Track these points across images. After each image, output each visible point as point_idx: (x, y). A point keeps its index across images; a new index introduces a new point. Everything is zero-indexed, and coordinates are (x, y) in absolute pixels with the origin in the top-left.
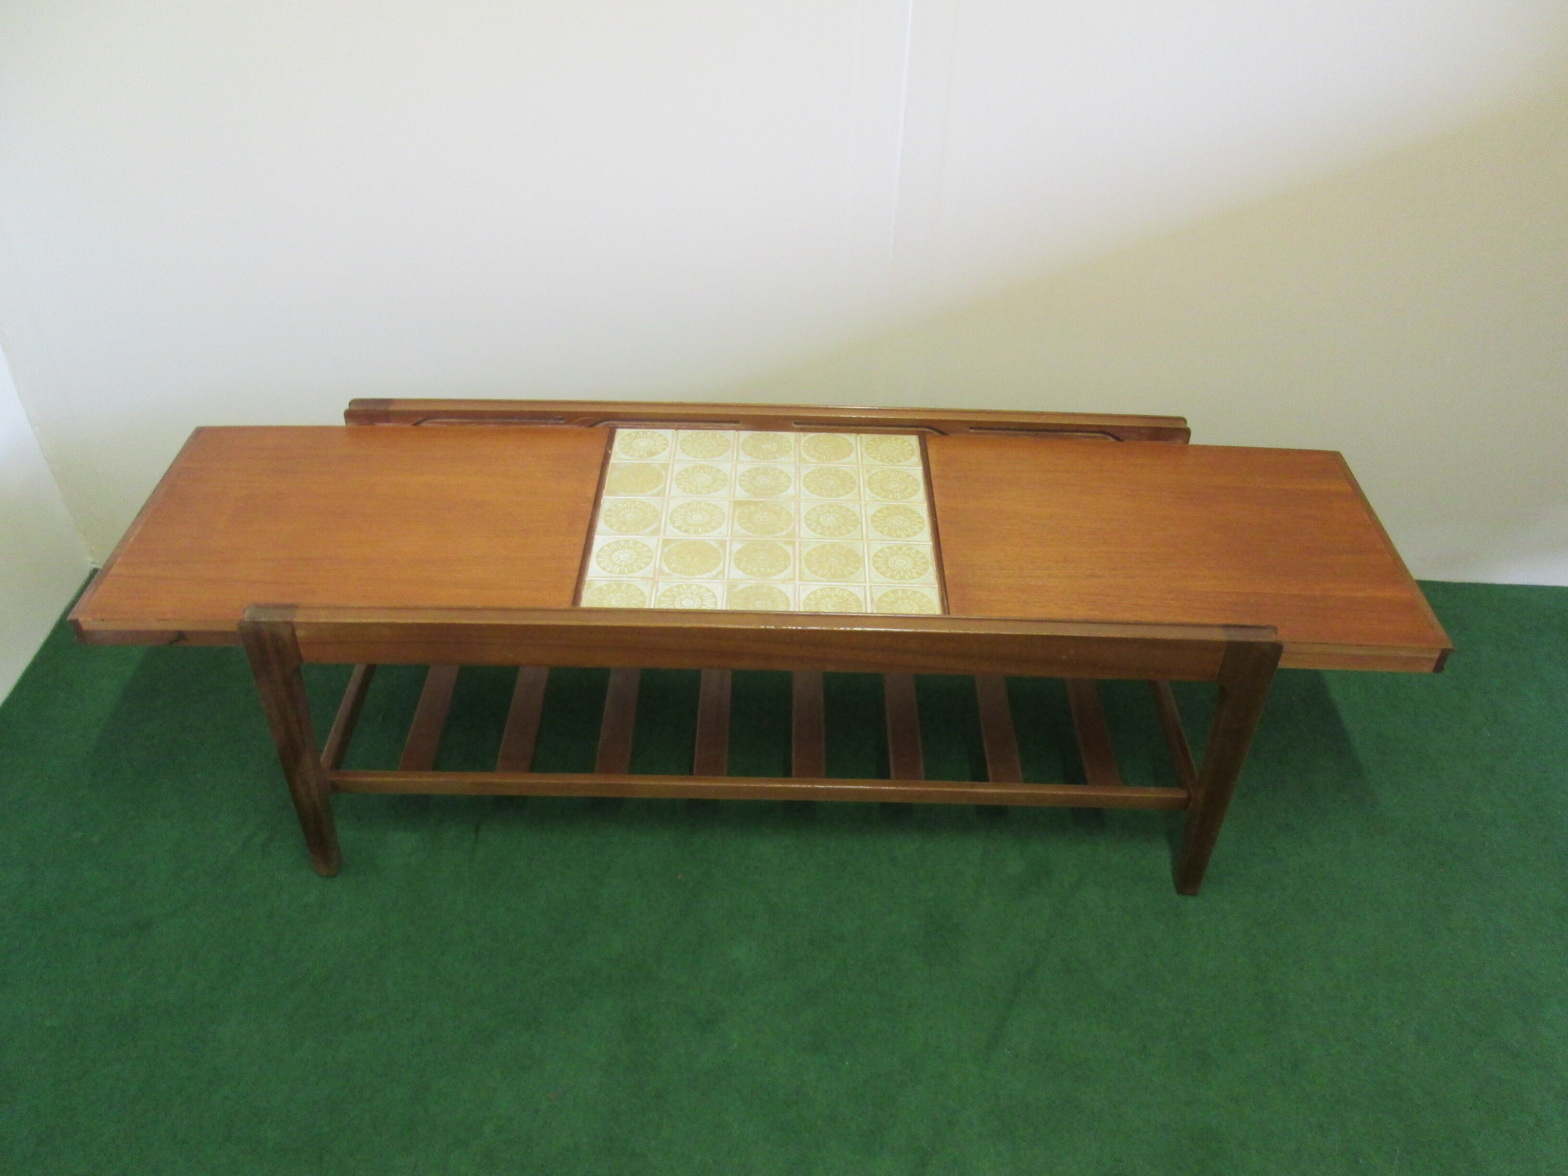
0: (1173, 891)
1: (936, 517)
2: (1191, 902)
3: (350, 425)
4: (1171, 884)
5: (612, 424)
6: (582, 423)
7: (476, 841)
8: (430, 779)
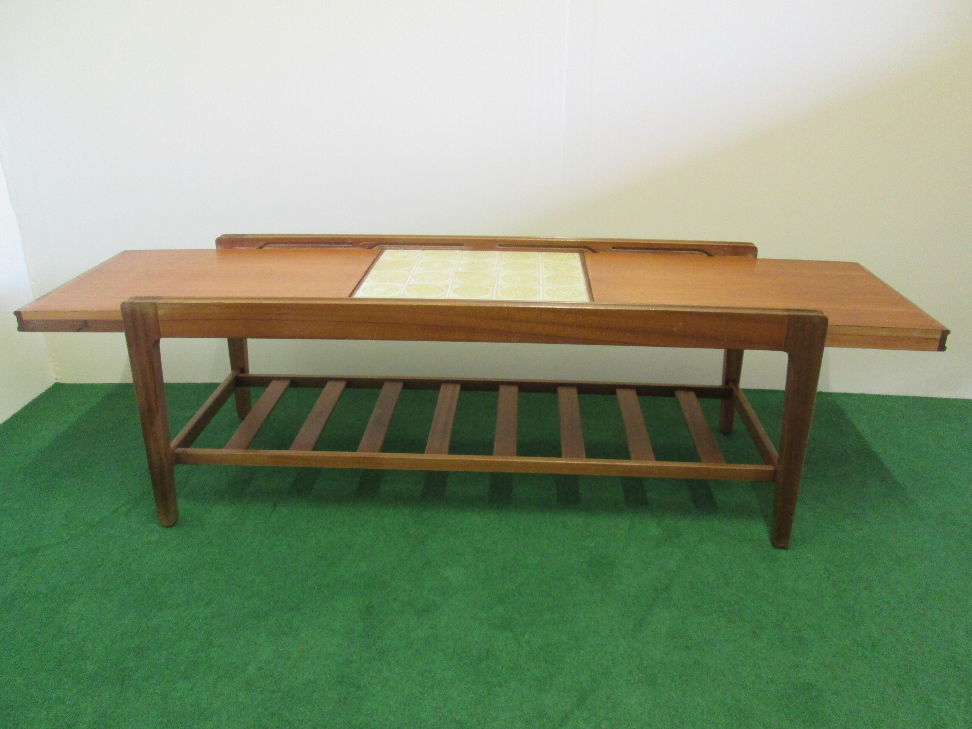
0: (771, 547)
1: (589, 279)
2: (783, 553)
3: (218, 248)
4: (769, 543)
5: (383, 247)
6: (364, 246)
7: (273, 511)
8: (243, 453)
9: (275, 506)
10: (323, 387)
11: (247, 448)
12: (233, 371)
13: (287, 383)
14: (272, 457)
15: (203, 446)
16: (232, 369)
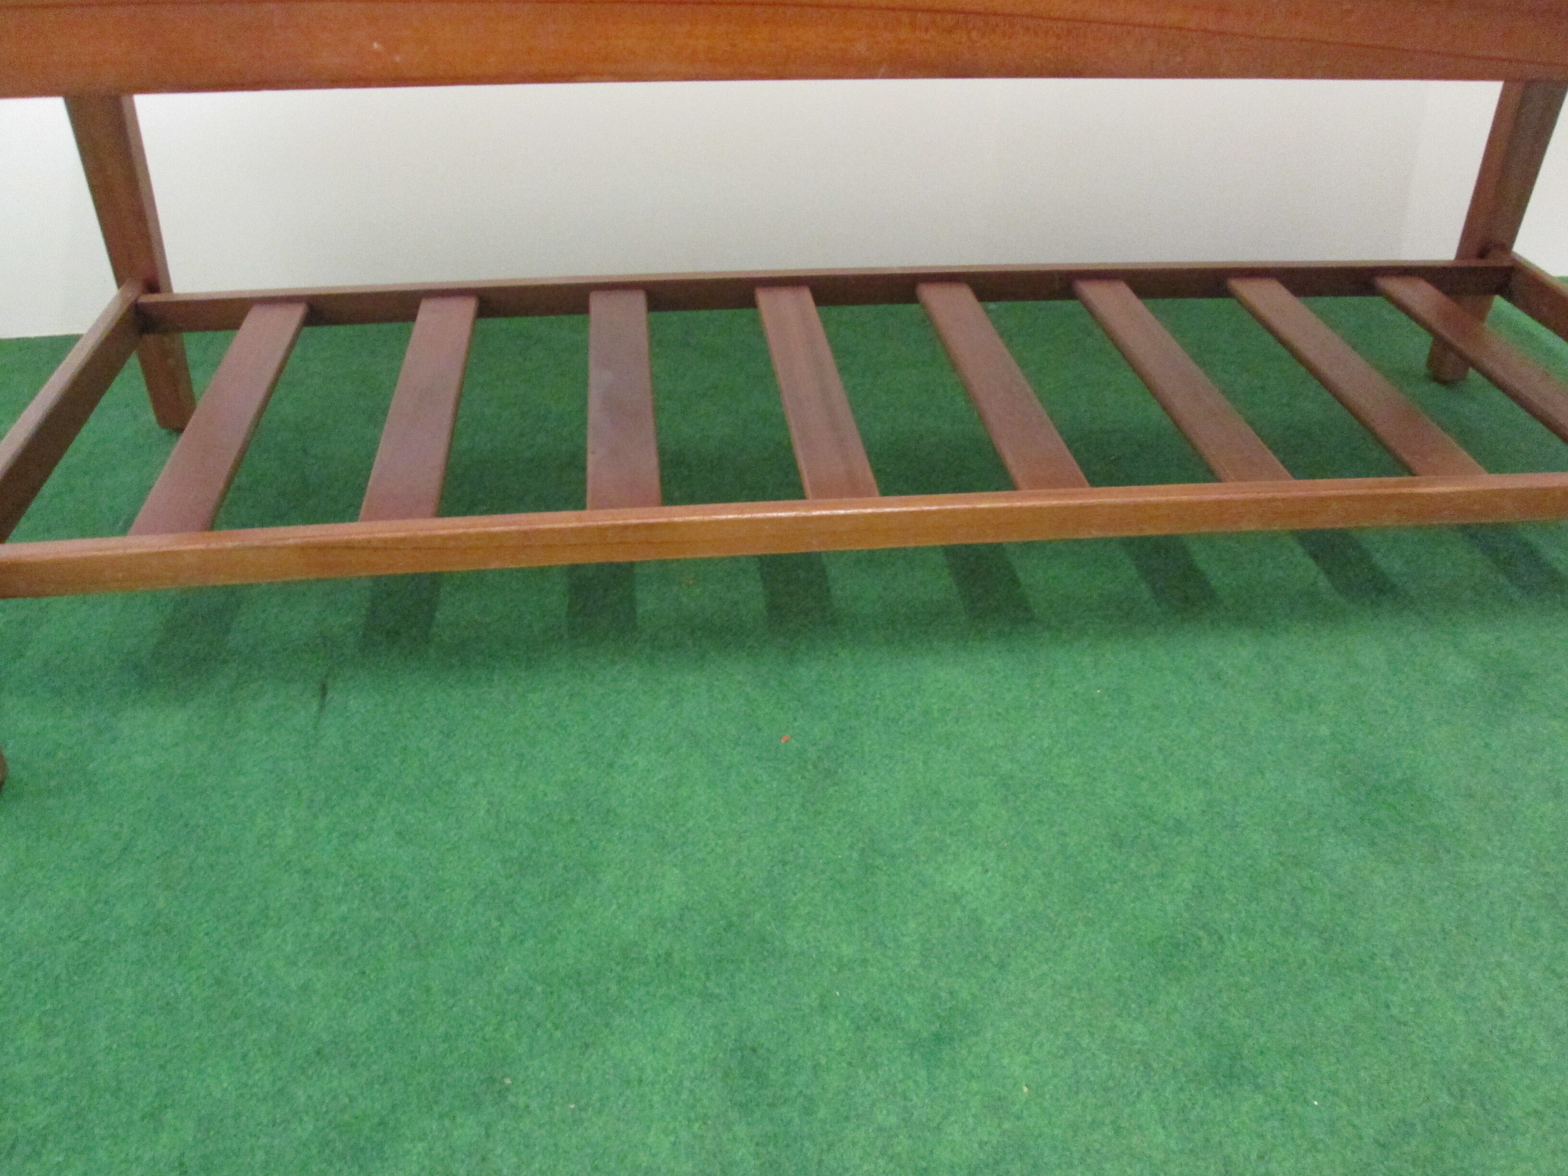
7: (322, 707)
8: (201, 546)
9: (324, 690)
10: (412, 317)
11: (211, 525)
12: (121, 289)
13: (298, 312)
14: (303, 549)
15: (48, 532)
16: (120, 280)
